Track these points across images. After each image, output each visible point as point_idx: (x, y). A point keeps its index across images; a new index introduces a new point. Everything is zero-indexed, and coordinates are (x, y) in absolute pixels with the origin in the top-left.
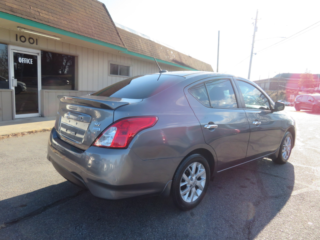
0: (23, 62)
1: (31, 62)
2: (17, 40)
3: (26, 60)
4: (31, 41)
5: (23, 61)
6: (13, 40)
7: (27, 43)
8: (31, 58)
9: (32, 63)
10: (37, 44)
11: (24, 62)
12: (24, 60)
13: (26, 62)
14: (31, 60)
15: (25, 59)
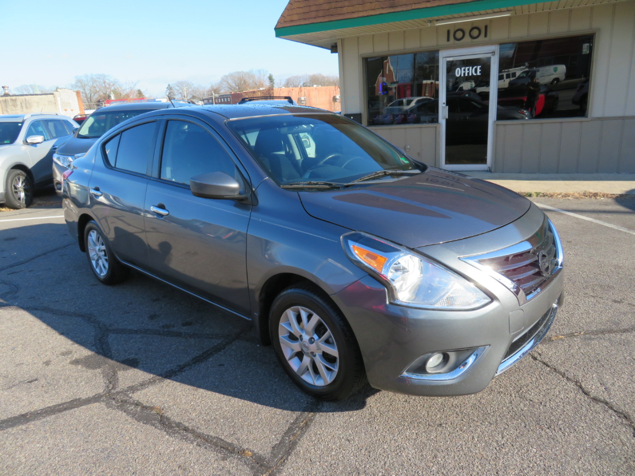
0: (462, 75)
1: (479, 70)
2: (448, 40)
3: (468, 70)
4: (475, 33)
5: (463, 72)
6: (443, 41)
7: (467, 39)
8: (477, 65)
9: (480, 72)
10: (486, 36)
11: (464, 74)
12: (464, 70)
13: (468, 73)
14: (479, 67)
15: (467, 68)
